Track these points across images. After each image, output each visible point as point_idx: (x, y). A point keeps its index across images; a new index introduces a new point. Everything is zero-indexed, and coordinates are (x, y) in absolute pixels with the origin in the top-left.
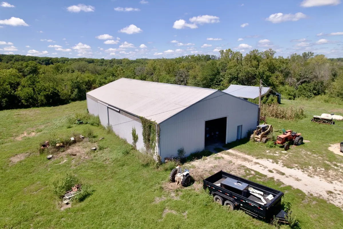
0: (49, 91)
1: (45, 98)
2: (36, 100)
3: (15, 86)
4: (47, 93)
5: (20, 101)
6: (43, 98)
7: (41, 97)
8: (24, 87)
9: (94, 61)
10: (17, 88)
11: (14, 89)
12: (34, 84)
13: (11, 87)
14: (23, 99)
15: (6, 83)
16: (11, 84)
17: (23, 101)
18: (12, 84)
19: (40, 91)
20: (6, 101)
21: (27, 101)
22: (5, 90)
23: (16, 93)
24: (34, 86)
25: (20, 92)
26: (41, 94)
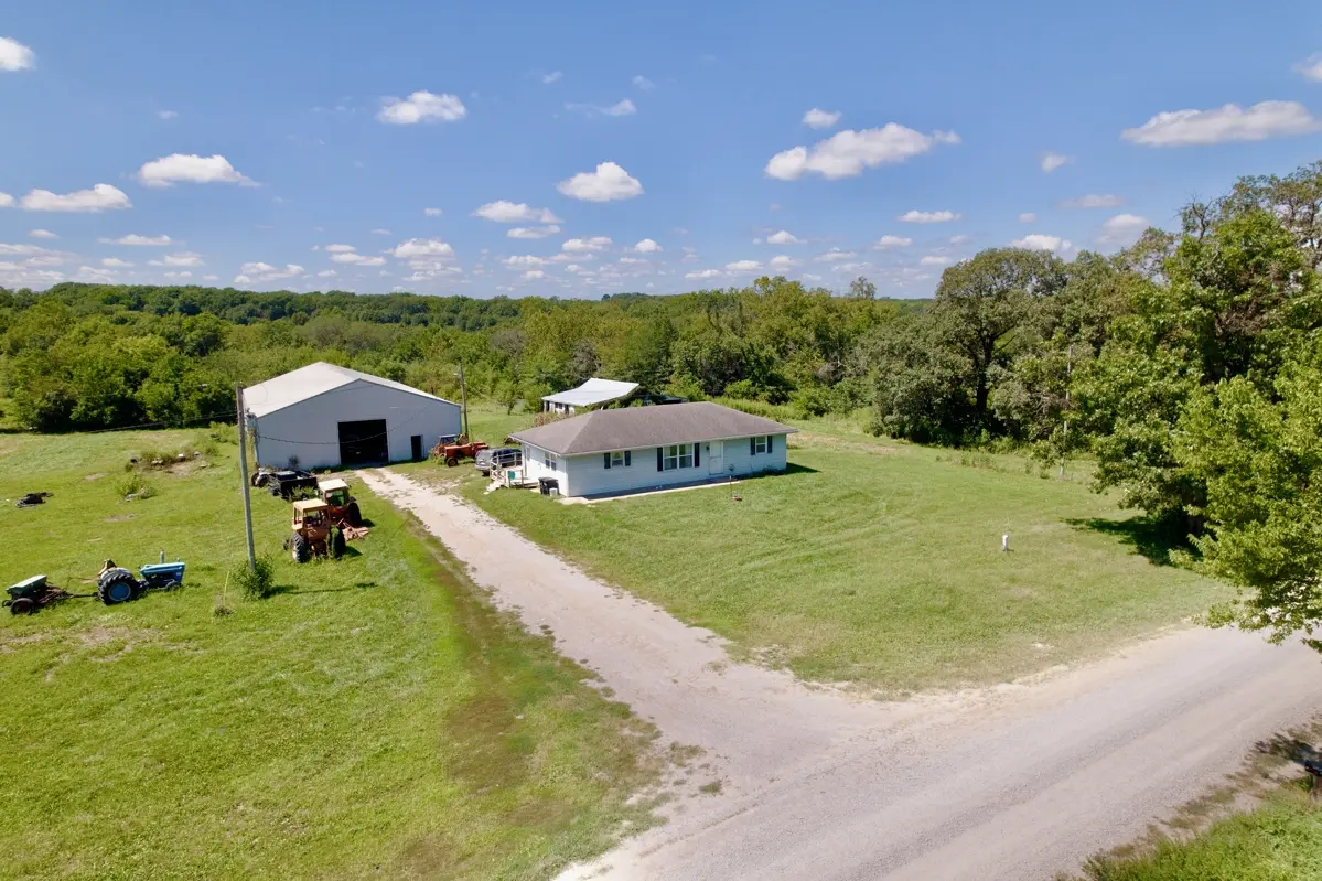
0: (210, 392)
1: (198, 408)
2: (179, 412)
3: (135, 379)
4: (204, 395)
5: (142, 413)
6: (194, 407)
7: (189, 406)
8: (157, 380)
9: (431, 306)
10: (140, 384)
11: (132, 386)
12: (178, 376)
13: (128, 380)
14: (149, 409)
15: (118, 372)
16: (127, 374)
17: (149, 413)
18: (133, 374)
19: (189, 391)
20: (113, 413)
21: (158, 412)
22: (114, 386)
23: (136, 394)
24: (177, 380)
25: (148, 393)
26: (192, 397)
